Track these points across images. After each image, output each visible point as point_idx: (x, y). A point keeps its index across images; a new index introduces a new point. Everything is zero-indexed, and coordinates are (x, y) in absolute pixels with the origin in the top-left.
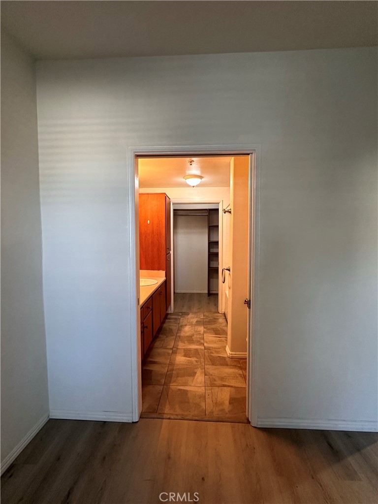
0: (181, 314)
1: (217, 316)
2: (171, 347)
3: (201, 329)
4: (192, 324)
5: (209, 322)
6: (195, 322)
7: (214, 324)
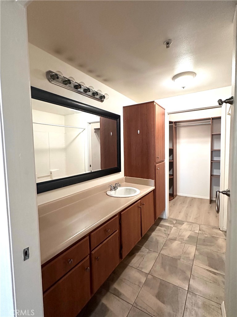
0: (175, 222)
1: (217, 234)
2: (147, 272)
3: (192, 250)
4: (183, 239)
5: (204, 241)
6: (187, 236)
7: (211, 246)
